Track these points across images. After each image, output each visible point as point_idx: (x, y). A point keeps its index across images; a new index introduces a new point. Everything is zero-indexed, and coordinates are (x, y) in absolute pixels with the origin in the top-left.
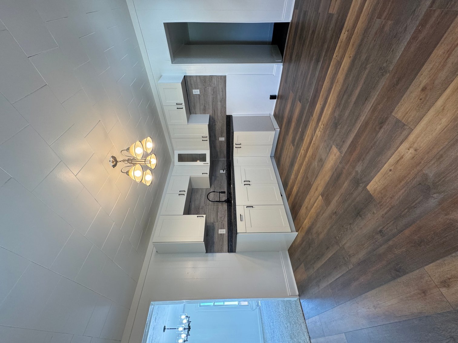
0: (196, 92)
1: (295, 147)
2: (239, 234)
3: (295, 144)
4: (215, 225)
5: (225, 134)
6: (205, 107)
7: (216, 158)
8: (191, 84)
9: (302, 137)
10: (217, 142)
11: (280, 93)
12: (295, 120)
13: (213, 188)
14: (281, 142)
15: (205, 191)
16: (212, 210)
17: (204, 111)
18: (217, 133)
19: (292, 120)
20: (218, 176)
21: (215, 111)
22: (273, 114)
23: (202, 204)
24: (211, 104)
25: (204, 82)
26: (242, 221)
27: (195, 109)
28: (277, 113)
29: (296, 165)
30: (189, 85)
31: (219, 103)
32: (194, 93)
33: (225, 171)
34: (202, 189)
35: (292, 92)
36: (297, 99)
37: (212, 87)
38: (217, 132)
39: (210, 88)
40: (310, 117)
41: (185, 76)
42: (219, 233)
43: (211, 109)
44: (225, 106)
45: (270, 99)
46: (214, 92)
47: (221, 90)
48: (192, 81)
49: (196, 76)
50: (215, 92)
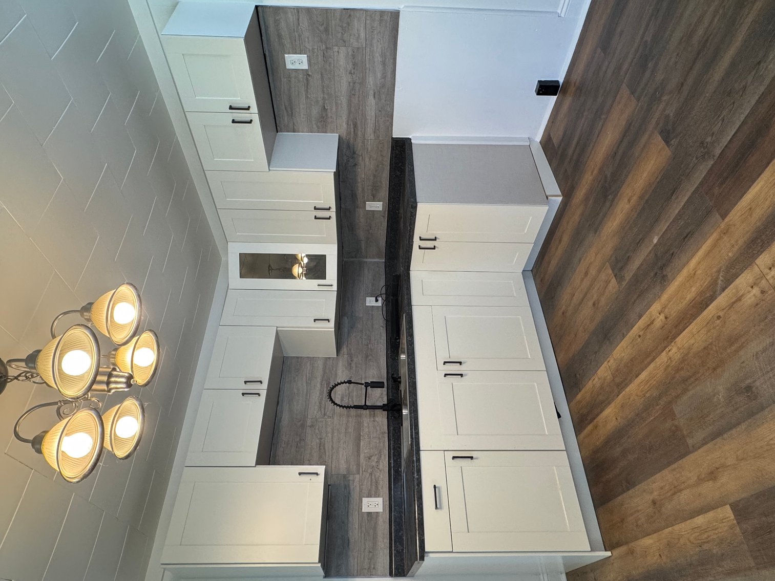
0: (296, 61)
1: (624, 283)
2: (431, 555)
3: (629, 274)
4: (351, 482)
5: (384, 192)
6: (324, 109)
7: (356, 257)
8: (280, 36)
9: (662, 268)
10: (360, 212)
11: (576, 77)
12: (635, 198)
13: (346, 356)
14: (566, 239)
15: (320, 364)
16: (343, 431)
17: (322, 124)
18: (360, 189)
19: (620, 188)
20: (361, 316)
21: (355, 126)
22: (538, 137)
23: (313, 411)
24: (344, 101)
25: (322, 28)
26: (441, 508)
27: (291, 115)
28: (556, 141)
29: (624, 343)
30: (272, 39)
31: (371, 101)
32: (289, 66)
33: (380, 299)
34: (312, 360)
35: (633, 93)
36: (651, 127)
37: (350, 49)
38: (359, 185)
39: (343, 50)
40: (709, 212)
41: (259, 9)
42: (365, 509)
43: (344, 118)
44: (389, 109)
45: (538, 94)
46: (355, 65)
47: (378, 58)
48: (283, 24)
49: (298, 10)
50: (357, 65)
